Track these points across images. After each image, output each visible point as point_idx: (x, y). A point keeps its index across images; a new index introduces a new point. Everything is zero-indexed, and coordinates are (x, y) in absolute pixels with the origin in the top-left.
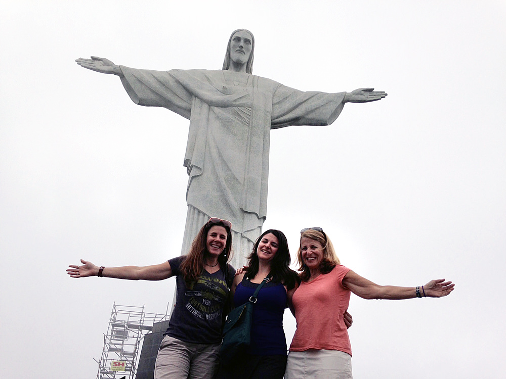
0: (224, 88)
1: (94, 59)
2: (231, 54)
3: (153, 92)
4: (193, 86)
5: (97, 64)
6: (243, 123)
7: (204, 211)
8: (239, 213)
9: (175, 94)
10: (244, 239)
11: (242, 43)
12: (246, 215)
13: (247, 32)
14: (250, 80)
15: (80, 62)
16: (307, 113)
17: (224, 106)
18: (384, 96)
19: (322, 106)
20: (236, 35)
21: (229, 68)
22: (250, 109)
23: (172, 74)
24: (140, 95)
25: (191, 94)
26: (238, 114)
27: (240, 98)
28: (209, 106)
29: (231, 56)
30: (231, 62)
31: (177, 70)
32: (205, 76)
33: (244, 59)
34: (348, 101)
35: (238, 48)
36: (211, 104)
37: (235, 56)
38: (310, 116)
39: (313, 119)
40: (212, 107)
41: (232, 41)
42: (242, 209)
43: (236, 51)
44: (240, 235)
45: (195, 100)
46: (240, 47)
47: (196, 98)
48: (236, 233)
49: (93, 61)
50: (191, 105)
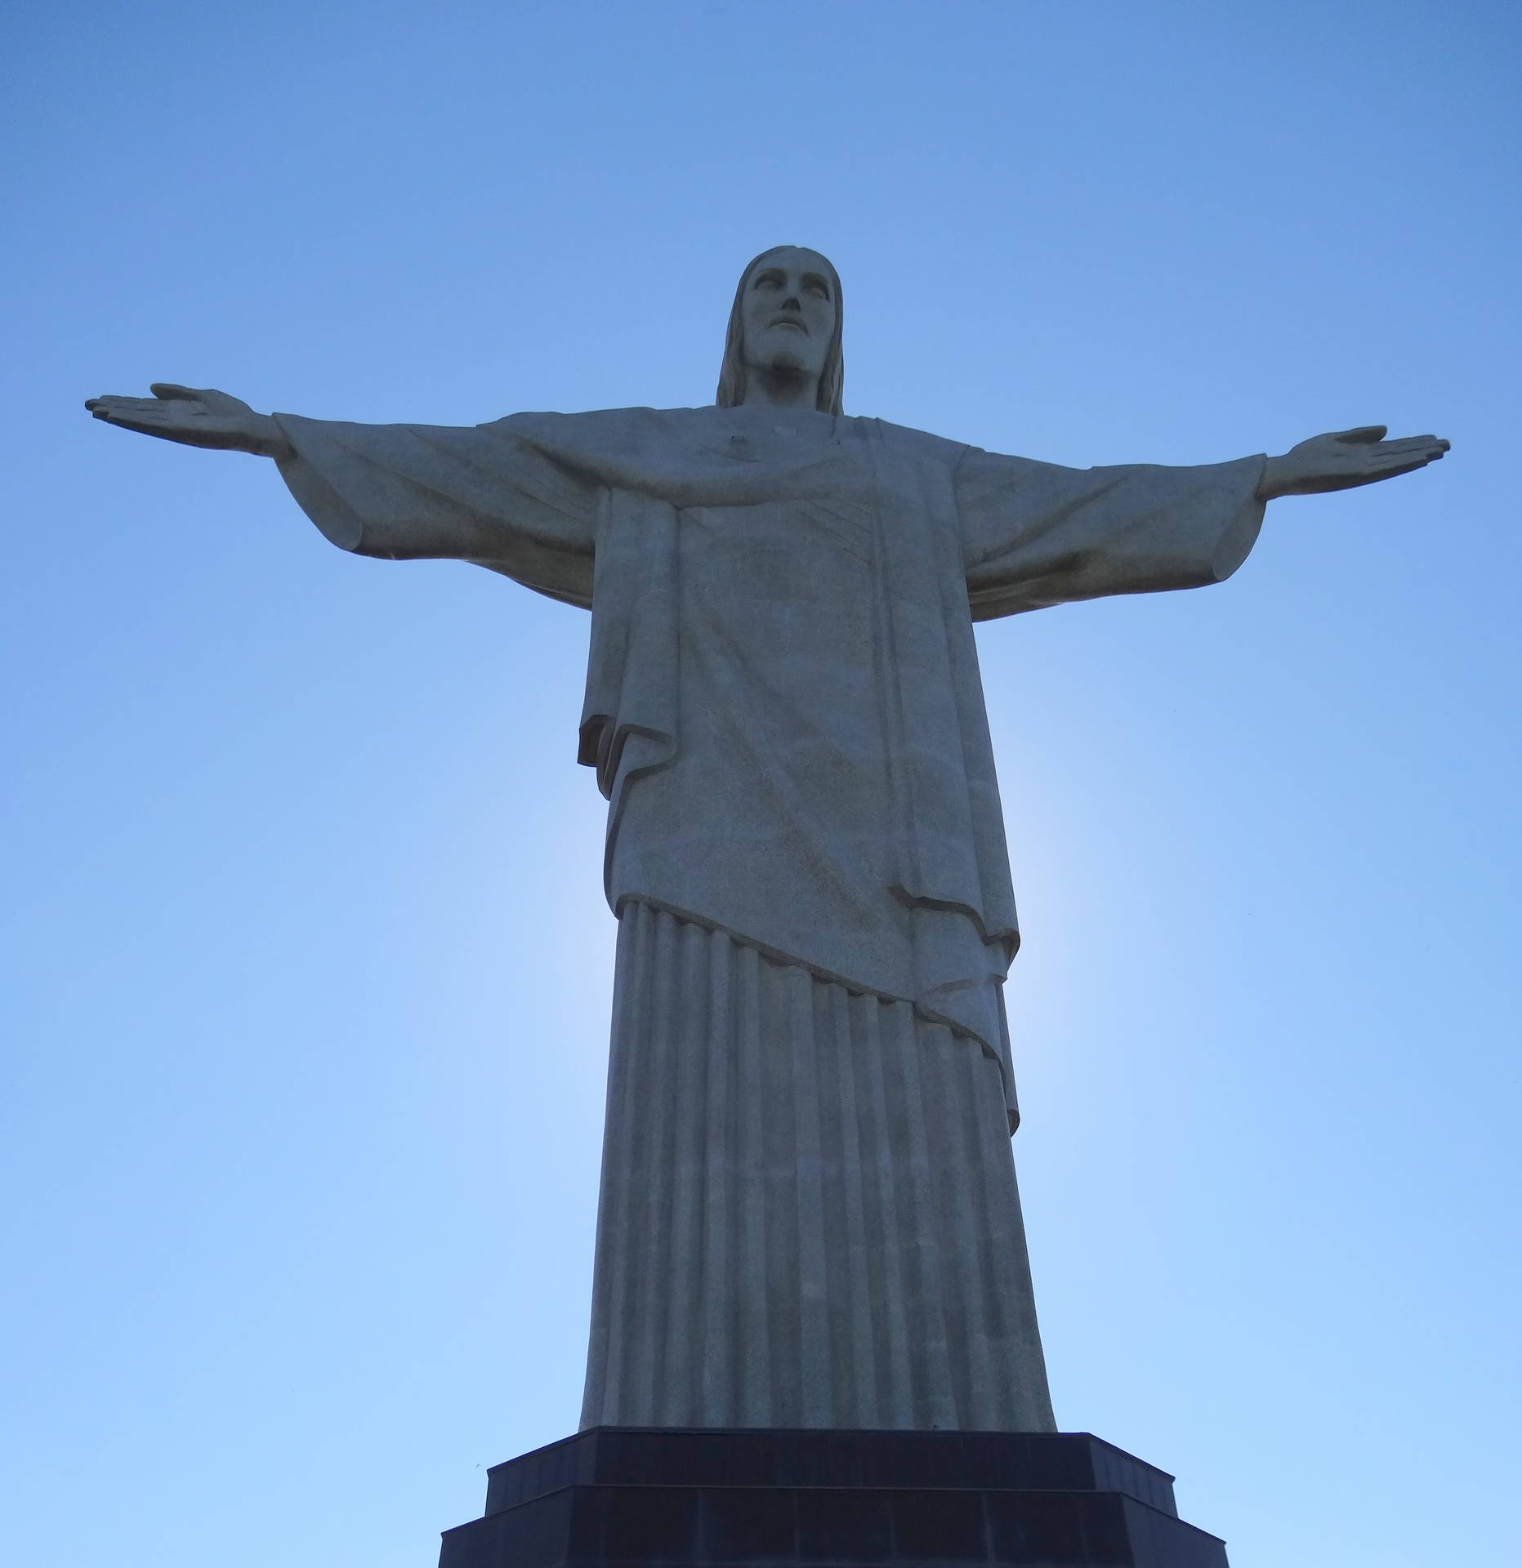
0: (737, 441)
3: (422, 492)
4: (595, 449)
5: (182, 413)
6: (839, 555)
9: (517, 490)
10: (933, 1023)
11: (793, 291)
13: (808, 253)
15: (106, 408)
16: (1116, 536)
18: (1437, 451)
20: (766, 266)
21: (748, 399)
22: (864, 506)
24: (366, 511)
25: (590, 480)
27: (815, 469)
29: (750, 354)
34: (1281, 490)
36: (684, 500)
38: (1131, 547)
40: (692, 511)
42: (898, 891)
43: (769, 324)
44: (910, 1006)
45: (610, 500)
46: (784, 307)
47: (615, 490)
48: (885, 1001)
49: (161, 401)
50: (595, 523)
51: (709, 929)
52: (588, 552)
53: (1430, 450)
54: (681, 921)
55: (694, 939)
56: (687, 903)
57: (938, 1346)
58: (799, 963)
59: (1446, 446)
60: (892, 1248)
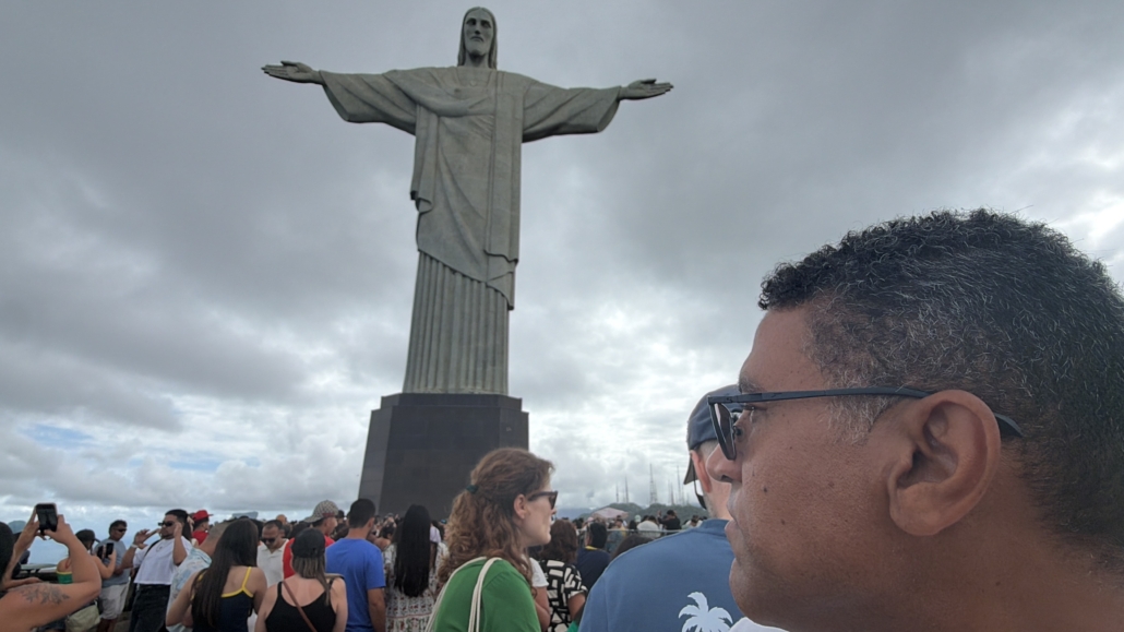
0: (457, 91)
1: (286, 64)
2: (466, 43)
3: (365, 103)
4: (415, 92)
5: (291, 72)
6: (482, 135)
7: (438, 257)
8: (482, 257)
9: (394, 104)
10: (490, 289)
11: (478, 27)
12: (491, 259)
13: (484, 10)
14: (492, 78)
15: (268, 70)
16: (571, 118)
17: (456, 115)
18: (670, 88)
19: (591, 106)
20: (470, 17)
21: (466, 63)
22: (492, 117)
23: (390, 77)
24: (350, 109)
25: (414, 102)
26: (476, 126)
27: (479, 103)
28: (438, 117)
29: (467, 47)
30: (467, 55)
31: (395, 71)
32: (432, 75)
33: (483, 48)
34: (624, 98)
35: (474, 35)
36: (440, 114)
37: (472, 46)
38: (574, 122)
39: (579, 126)
40: (442, 118)
41: (465, 24)
42: (485, 252)
43: (472, 37)
44: (485, 284)
45: (420, 110)
46: (476, 33)
47: (421, 106)
48: (479, 282)
49: (284, 67)
50: (415, 117)
51: (438, 261)
53: (667, 87)
54: (432, 258)
55: (434, 264)
56: (433, 255)
57: (480, 369)
58: (458, 272)
59: (672, 87)
60: (473, 346)
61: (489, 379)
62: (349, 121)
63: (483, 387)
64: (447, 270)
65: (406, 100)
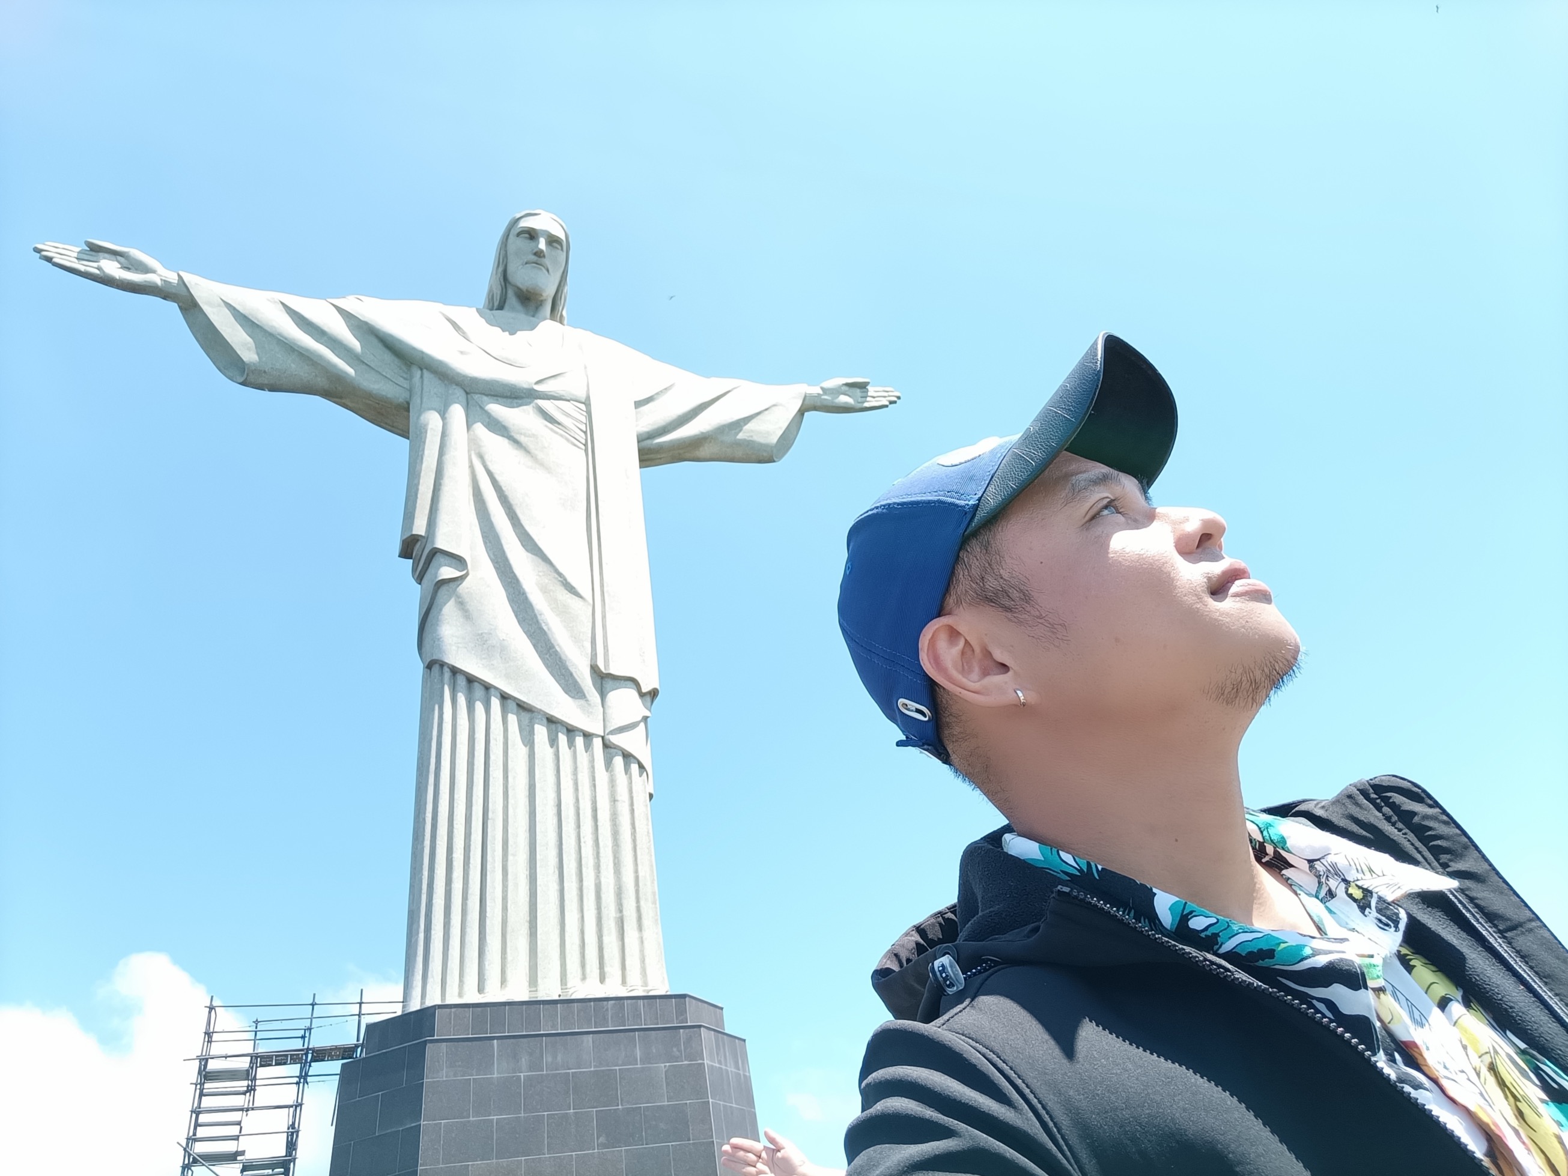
2: (511, 269)
3: (291, 351)
5: (110, 266)
6: (568, 440)
8: (590, 682)
9: (357, 358)
10: (612, 750)
12: (610, 685)
15: (51, 254)
16: (722, 431)
17: (509, 394)
18: (895, 399)
19: (758, 413)
21: (507, 306)
22: (583, 407)
23: (347, 308)
24: (250, 357)
25: (407, 360)
26: (554, 420)
27: (554, 376)
28: (467, 393)
29: (510, 277)
30: (510, 293)
32: (446, 316)
33: (546, 285)
34: (815, 408)
36: (474, 390)
37: (525, 276)
40: (476, 397)
41: (511, 236)
42: (595, 668)
43: (525, 263)
44: (600, 739)
45: (422, 377)
46: (535, 254)
47: (425, 371)
48: (587, 736)
49: (93, 253)
50: (411, 391)
51: (487, 687)
52: (406, 408)
53: (891, 398)
54: (471, 680)
55: (479, 692)
58: (540, 711)
61: (633, 962)
62: (243, 384)
63: (624, 982)
64: (512, 705)
65: (388, 357)
